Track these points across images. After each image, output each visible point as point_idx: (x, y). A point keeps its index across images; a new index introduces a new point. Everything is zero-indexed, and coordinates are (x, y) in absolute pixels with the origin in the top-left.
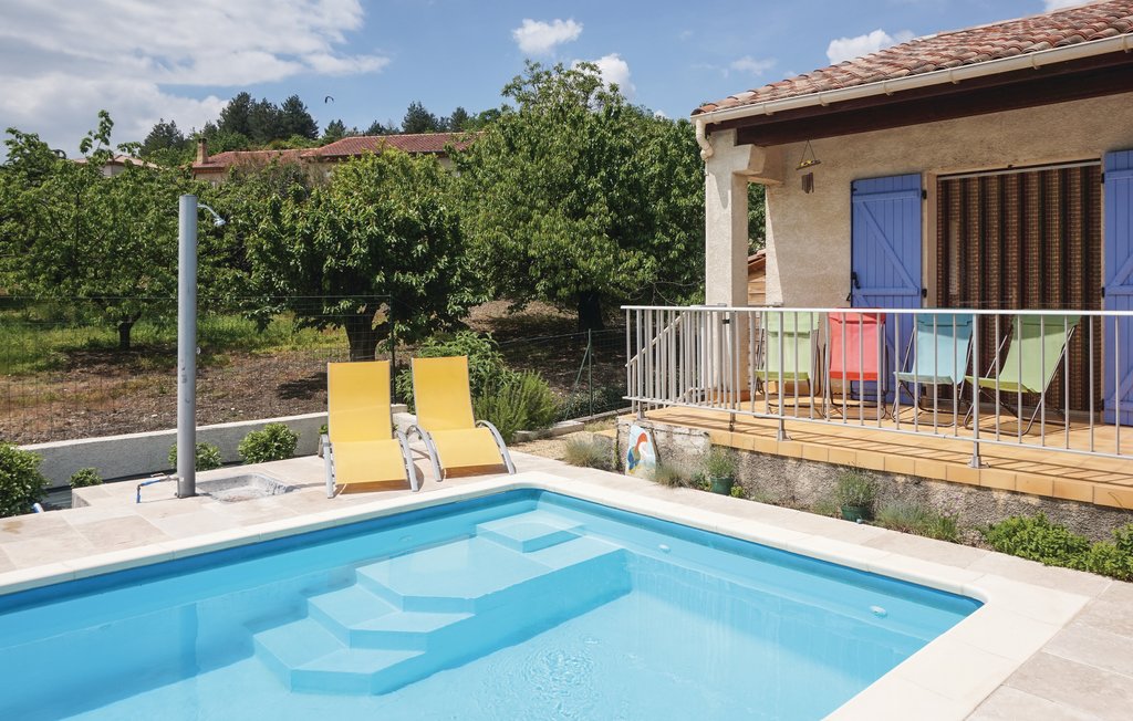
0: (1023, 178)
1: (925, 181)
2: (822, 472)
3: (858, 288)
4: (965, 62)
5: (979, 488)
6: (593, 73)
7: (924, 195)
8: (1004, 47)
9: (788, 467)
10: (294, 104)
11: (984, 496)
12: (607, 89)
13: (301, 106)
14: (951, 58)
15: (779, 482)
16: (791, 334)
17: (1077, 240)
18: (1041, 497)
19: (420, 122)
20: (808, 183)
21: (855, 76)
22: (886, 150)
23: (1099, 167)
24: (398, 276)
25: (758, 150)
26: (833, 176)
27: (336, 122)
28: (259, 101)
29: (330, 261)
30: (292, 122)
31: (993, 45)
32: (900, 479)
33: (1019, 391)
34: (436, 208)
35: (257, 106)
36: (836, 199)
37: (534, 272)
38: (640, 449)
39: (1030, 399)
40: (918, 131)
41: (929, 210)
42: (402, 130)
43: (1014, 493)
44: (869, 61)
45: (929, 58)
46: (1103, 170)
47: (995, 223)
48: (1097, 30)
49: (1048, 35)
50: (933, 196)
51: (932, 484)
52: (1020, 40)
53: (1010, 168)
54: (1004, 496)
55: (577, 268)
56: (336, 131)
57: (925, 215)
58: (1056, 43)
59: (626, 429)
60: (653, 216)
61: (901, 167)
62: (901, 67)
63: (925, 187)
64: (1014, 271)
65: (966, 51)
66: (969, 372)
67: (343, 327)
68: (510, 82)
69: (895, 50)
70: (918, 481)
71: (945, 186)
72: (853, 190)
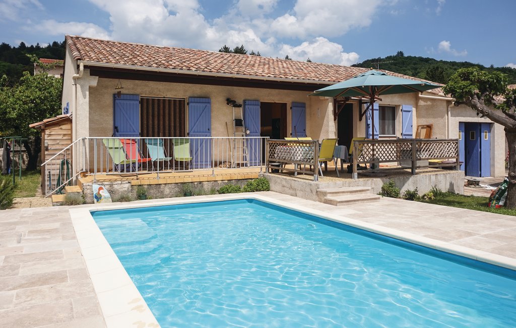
0: (164, 101)
1: (140, 97)
2: (173, 186)
3: (118, 132)
5: (215, 181)
7: (140, 102)
9: (161, 187)
11: (217, 183)
16: (112, 148)
18: (228, 180)
22: (126, 85)
26: (106, 91)
32: (196, 183)
40: (138, 81)
43: (222, 180)
53: (163, 97)
54: (220, 182)
57: (140, 109)
61: (131, 92)
64: (162, 127)
70: (200, 182)
71: (142, 100)
72: (114, 97)
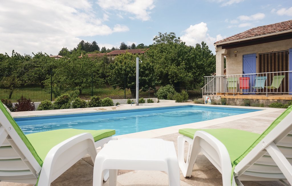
0: (275, 54)
1: (257, 54)
4: (265, 34)
5: (267, 99)
6: (174, 35)
7: (257, 57)
8: (272, 31)
9: (235, 100)
10: (94, 43)
11: (268, 101)
12: (177, 38)
13: (96, 43)
14: (262, 33)
15: (234, 103)
16: (233, 82)
17: (284, 64)
19: (124, 47)
20: (236, 55)
21: (244, 36)
22: (249, 50)
23: (288, 51)
24: (143, 78)
25: (226, 50)
26: (240, 54)
27: (104, 47)
28: (86, 42)
29: (130, 75)
30: (94, 47)
31: (270, 31)
33: (274, 88)
34: (149, 64)
35: (86, 44)
36: (240, 58)
37: (169, 77)
38: (208, 100)
39: (275, 90)
40: (255, 46)
41: (257, 60)
42: (119, 49)
43: (273, 100)
44: (245, 33)
45: (258, 33)
46: (289, 52)
47: (270, 62)
48: (288, 28)
49: (279, 29)
50: (258, 57)
51: (260, 100)
52: (274, 30)
53: (272, 52)
55: (179, 76)
56: (104, 49)
57: (257, 61)
58: (280, 31)
59: (205, 97)
60: (192, 66)
61: (252, 52)
62: (253, 35)
63: (257, 56)
65: (265, 32)
66: (265, 85)
67: (130, 89)
68: (155, 37)
69: (250, 31)
71: (260, 56)
72: (243, 57)
